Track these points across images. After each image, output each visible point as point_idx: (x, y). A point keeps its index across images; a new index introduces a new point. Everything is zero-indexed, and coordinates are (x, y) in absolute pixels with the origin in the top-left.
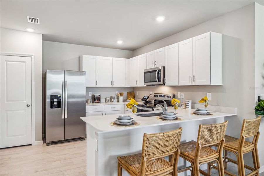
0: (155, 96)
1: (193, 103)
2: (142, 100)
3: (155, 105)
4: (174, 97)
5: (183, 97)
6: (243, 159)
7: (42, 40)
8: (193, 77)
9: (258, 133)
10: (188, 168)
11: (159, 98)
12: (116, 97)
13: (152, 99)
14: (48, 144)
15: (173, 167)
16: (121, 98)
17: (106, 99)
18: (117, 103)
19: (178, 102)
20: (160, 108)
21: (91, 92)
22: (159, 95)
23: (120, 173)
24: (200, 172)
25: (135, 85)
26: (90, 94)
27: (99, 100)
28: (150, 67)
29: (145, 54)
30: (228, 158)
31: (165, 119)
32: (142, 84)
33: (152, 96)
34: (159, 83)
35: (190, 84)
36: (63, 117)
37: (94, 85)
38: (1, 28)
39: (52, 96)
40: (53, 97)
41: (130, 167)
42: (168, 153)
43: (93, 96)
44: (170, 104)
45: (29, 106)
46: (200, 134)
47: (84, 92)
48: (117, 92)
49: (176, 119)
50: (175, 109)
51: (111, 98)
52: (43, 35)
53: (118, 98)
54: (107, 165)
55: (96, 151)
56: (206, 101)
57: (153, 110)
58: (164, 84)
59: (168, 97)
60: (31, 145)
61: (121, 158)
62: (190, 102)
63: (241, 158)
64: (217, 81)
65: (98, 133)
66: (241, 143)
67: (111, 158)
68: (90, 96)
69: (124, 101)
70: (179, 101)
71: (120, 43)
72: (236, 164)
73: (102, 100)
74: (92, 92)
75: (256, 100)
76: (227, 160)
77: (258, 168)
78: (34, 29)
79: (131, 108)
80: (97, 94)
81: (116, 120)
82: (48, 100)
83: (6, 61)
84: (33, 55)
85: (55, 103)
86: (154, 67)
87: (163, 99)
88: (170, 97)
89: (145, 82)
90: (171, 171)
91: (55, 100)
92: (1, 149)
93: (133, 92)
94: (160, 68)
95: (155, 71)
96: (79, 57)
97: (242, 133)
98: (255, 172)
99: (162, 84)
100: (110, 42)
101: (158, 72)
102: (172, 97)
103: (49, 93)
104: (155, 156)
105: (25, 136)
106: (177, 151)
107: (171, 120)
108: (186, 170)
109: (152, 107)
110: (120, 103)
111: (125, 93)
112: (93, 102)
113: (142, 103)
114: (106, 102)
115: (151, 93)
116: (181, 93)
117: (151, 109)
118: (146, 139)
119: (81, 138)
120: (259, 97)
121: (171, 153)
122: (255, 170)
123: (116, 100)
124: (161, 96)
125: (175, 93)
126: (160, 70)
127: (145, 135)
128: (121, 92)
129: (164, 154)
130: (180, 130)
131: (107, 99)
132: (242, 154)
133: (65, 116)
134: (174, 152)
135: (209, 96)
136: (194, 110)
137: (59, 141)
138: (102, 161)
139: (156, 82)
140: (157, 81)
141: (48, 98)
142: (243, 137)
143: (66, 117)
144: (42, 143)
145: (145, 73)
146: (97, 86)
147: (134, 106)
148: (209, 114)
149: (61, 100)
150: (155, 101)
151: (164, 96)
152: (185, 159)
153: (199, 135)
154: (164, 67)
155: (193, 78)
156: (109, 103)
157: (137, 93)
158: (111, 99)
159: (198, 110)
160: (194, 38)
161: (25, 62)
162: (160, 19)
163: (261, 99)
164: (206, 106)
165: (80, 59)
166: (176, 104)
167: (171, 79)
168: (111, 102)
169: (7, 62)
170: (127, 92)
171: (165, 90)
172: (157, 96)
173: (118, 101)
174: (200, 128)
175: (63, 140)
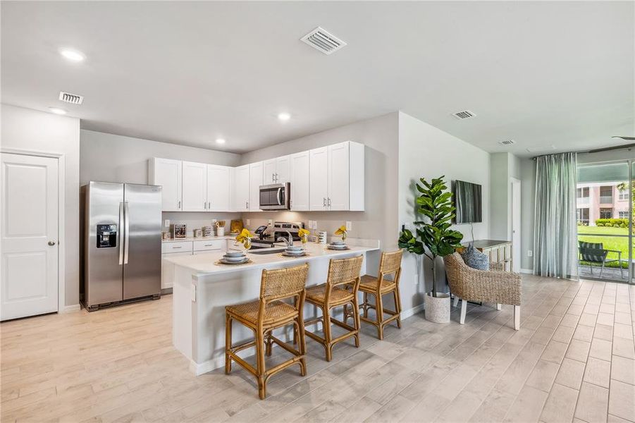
0: (276, 226)
1: (329, 236)
2: (256, 232)
3: (276, 239)
4: (303, 227)
5: (315, 228)
6: (381, 301)
7: (81, 128)
8: (329, 199)
9: (400, 269)
10: (319, 320)
11: (282, 230)
12: (212, 228)
13: (272, 230)
14: (92, 309)
15: (297, 312)
16: (221, 230)
17: (195, 231)
18: (213, 238)
19: (306, 233)
20: (284, 244)
21: (168, 221)
22: (281, 225)
23: (229, 328)
24: (331, 321)
25: (244, 210)
26: (168, 223)
27: (184, 234)
28: (269, 182)
29: (262, 162)
30: (368, 305)
31: (290, 255)
32: (256, 207)
33: (272, 226)
34: (283, 207)
35: (324, 209)
36: (121, 263)
37: (175, 209)
38: (2, 103)
39: (99, 227)
40: (101, 228)
41: (244, 316)
42: (291, 293)
43: (172, 226)
44: (297, 237)
45: (54, 244)
46: (331, 270)
47: (158, 220)
48: (215, 220)
49: (304, 255)
50: (303, 242)
51: (204, 230)
52: (81, 120)
53: (215, 229)
54: (210, 320)
55: (193, 301)
56: (343, 232)
57: (273, 246)
58: (289, 208)
59: (294, 227)
60: (56, 313)
61: (231, 307)
62: (325, 233)
63: (379, 299)
64: (357, 205)
65: (198, 275)
66: (379, 282)
67: (215, 310)
68: (166, 226)
69: (226, 234)
70: (308, 232)
71: (221, 142)
72: (375, 308)
73: (189, 234)
74: (171, 220)
75: (400, 230)
76: (368, 307)
77: (400, 310)
78: (66, 111)
79: (243, 242)
80: (180, 223)
81: (223, 258)
82: (92, 235)
83: (5, 163)
84: (61, 155)
85: (106, 239)
86: (274, 183)
87: (287, 230)
88: (298, 228)
89: (261, 205)
90: (295, 317)
91: (105, 233)
92: (2, 322)
93: (241, 220)
94: (284, 185)
95: (277, 189)
96: (148, 161)
97: (380, 269)
98: (396, 316)
99: (286, 208)
100: (205, 140)
101: (281, 190)
102: (300, 227)
103: (93, 222)
104: (276, 297)
105: (45, 297)
106: (303, 291)
107: (296, 256)
108: (316, 323)
109: (271, 243)
110: (219, 238)
111: (228, 222)
112: (172, 237)
113: (256, 237)
114: (195, 236)
115: (270, 221)
116: (314, 222)
117: (270, 246)
118: (265, 276)
119: (152, 296)
120: (403, 226)
121: (296, 293)
122: (397, 313)
123: (212, 233)
124: (284, 226)
125: (305, 221)
126: (283, 189)
127: (264, 271)
128: (221, 221)
129: (287, 294)
130: (306, 266)
131: (197, 232)
132: (381, 295)
133: (124, 259)
134: (299, 293)
135: (349, 225)
136: (329, 245)
137: (112, 303)
138: (202, 314)
139: (278, 205)
140: (279, 203)
141: (92, 231)
142: (381, 274)
143: (126, 262)
144: (80, 308)
145: (261, 191)
146: (180, 210)
147: (246, 239)
148: (346, 249)
149: (117, 234)
150: (276, 233)
151: (289, 226)
152: (316, 305)
153: (329, 272)
154: (289, 184)
155: (327, 201)
156: (200, 238)
157: (248, 222)
158: (204, 232)
159: (334, 244)
160: (330, 147)
161: (45, 166)
162: (284, 117)
163: (406, 228)
164: (343, 239)
165: (149, 164)
166: (304, 236)
167: (300, 201)
168: (204, 236)
169: (9, 165)
170: (232, 221)
171: (290, 218)
172: (279, 226)
173: (216, 235)
174: (330, 263)
175: (120, 302)
